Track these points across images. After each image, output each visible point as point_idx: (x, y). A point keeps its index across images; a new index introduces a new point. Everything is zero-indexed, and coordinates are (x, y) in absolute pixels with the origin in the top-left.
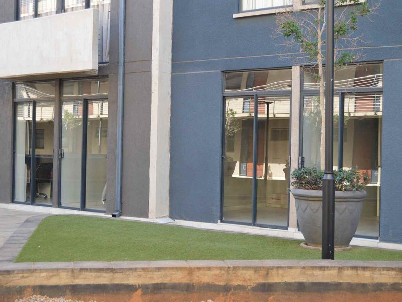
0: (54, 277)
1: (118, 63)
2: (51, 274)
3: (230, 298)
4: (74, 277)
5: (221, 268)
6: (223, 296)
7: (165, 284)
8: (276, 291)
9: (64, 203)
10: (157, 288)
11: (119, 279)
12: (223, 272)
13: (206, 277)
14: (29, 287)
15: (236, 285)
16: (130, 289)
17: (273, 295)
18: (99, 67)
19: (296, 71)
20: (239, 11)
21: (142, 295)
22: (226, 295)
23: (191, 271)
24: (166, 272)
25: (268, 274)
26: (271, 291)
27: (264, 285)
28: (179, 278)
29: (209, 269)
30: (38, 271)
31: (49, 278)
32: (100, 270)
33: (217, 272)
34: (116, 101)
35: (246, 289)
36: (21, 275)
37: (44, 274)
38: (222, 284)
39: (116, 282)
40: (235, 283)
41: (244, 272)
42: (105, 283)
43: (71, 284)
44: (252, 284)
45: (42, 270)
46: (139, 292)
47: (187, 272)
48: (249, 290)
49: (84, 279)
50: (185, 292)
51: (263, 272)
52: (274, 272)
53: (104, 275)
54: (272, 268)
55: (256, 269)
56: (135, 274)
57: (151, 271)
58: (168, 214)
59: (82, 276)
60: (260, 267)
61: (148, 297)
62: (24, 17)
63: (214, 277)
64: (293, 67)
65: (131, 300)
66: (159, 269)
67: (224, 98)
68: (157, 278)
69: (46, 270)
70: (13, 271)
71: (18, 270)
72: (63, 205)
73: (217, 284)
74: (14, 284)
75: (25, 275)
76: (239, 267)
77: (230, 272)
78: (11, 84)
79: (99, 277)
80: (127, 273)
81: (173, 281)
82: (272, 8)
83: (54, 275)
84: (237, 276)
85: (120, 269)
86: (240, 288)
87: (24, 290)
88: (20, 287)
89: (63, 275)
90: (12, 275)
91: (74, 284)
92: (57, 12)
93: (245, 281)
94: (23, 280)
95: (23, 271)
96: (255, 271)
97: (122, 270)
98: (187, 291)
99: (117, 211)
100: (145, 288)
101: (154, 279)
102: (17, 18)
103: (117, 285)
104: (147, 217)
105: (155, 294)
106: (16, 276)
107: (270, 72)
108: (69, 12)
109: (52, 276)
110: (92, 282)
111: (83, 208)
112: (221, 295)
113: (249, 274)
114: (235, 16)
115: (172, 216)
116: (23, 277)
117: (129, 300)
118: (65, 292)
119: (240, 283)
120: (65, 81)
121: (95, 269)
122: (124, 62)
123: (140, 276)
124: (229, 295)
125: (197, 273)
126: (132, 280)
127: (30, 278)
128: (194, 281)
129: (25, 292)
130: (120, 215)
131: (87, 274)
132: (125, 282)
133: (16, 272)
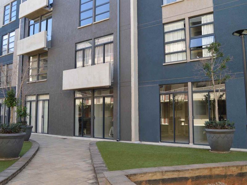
0: (154, 176)
1: (117, 83)
2: (153, 174)
3: (227, 180)
4: (163, 175)
5: (223, 167)
6: (224, 179)
7: (200, 176)
8: (245, 176)
9: (95, 136)
10: (198, 178)
11: (182, 175)
12: (224, 169)
13: (217, 171)
14: (144, 181)
15: (229, 174)
16: (186, 179)
17: (244, 178)
18: (111, 84)
19: (190, 84)
20: (165, 63)
21: (191, 181)
22: (226, 179)
23: (211, 169)
24: (201, 170)
25: (242, 168)
26: (244, 176)
27: (240, 173)
28: (206, 173)
29: (218, 168)
30: (148, 173)
31: (152, 176)
32: (173, 171)
33: (221, 169)
34: (117, 97)
35: (233, 176)
36: (141, 176)
37: (150, 175)
38: (223, 174)
39: (181, 176)
40: (229, 173)
41: (232, 168)
42: (176, 177)
43: (162, 178)
44: (236, 173)
45: (149, 173)
46: (190, 180)
47: (209, 170)
48: (235, 176)
49: (167, 175)
50: (209, 179)
51: (240, 168)
52: (244, 167)
53: (176, 173)
54: (243, 166)
55: (237, 167)
56: (188, 172)
57: (195, 170)
58: (138, 139)
59: (166, 174)
60: (238, 166)
61: (194, 182)
62: (78, 67)
63: (220, 171)
64: (188, 83)
65: (187, 184)
66: (198, 169)
67: (160, 95)
68: (197, 174)
69: (151, 173)
70: (137, 174)
71: (139, 173)
72: (95, 137)
73: (222, 174)
74: (138, 180)
75: (142, 175)
76: (230, 166)
77: (227, 169)
78: (73, 92)
79: (173, 174)
80: (185, 172)
81: (204, 174)
82: (178, 61)
83: (155, 175)
84: (230, 170)
85: (182, 170)
86: (231, 175)
87: (142, 183)
88: (140, 181)
89: (158, 174)
90: (137, 176)
91: (163, 178)
92: (92, 65)
93: (233, 172)
94: (141, 178)
95: (141, 174)
96: (237, 168)
97: (182, 171)
98: (210, 178)
99: (118, 139)
100: (192, 178)
101: (196, 174)
102: (76, 67)
103: (181, 177)
104: (131, 141)
105: (197, 180)
106: (139, 176)
107: (172, 85)
108: (97, 65)
109: (153, 175)
110: (170, 177)
111: (104, 138)
112: (223, 179)
113: (234, 169)
114: (164, 64)
115: (140, 140)
116: (141, 177)
117: (186, 184)
118: (159, 182)
119: (231, 173)
120: (95, 90)
121: (171, 171)
122: (120, 82)
123: (190, 173)
124: (227, 179)
125: (213, 170)
126: (187, 175)
127: (144, 177)
128: (212, 174)
129: (142, 184)
130: (120, 140)
131: (169, 173)
132: (184, 176)
133: (138, 174)
